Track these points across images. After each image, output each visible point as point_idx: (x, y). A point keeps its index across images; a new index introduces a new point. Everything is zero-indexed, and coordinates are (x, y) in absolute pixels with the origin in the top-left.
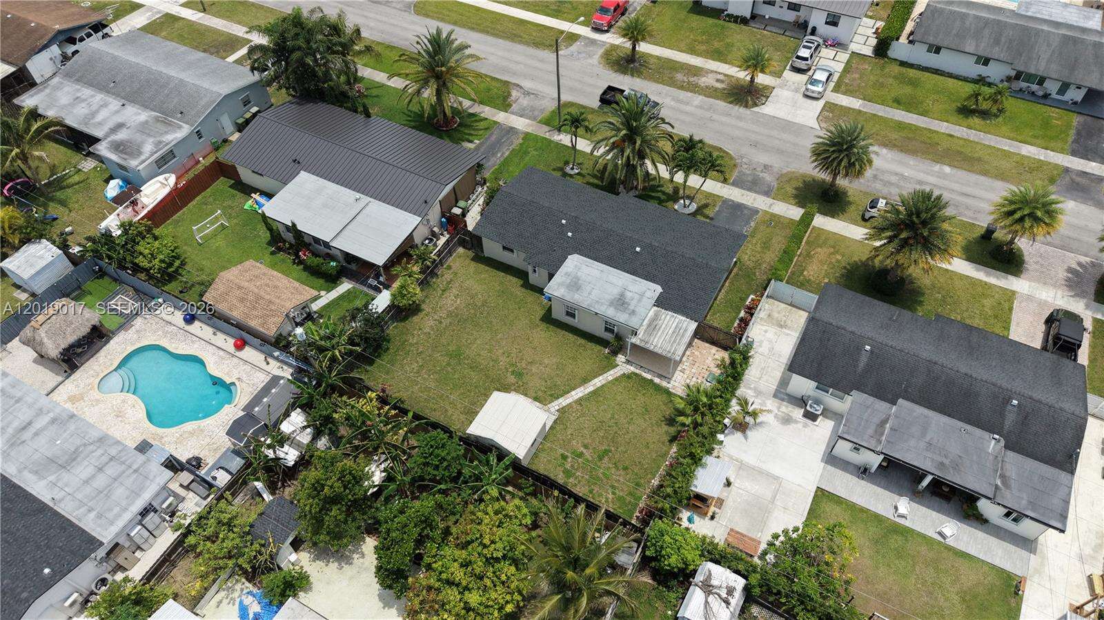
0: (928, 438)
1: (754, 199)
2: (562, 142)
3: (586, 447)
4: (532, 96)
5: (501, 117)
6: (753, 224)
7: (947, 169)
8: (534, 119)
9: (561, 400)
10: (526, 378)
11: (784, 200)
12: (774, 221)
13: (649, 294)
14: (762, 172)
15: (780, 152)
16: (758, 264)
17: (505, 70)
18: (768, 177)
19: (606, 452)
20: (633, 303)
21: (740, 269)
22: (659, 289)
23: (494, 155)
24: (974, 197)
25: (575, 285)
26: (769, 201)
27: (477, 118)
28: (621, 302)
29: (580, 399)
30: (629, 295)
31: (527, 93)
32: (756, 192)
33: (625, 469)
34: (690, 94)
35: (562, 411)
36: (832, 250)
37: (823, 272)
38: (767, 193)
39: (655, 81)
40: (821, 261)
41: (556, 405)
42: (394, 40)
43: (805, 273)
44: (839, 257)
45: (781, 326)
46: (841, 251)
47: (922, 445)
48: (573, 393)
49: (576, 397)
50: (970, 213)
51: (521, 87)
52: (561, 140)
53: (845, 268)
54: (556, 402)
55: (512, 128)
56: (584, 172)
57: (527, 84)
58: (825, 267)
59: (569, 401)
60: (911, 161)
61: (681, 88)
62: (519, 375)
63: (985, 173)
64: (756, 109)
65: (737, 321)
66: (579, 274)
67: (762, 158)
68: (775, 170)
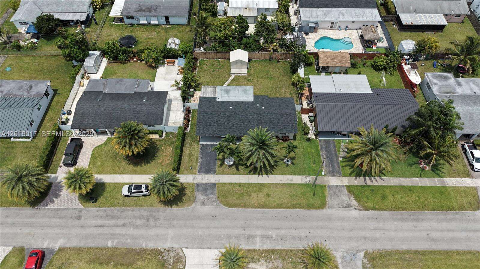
0: (125, 86)
1: (202, 179)
2: (304, 176)
3: (219, 71)
4: (345, 205)
5: (345, 181)
6: (199, 164)
7: (110, 244)
8: (329, 186)
9: (232, 78)
10: (246, 80)
11: (189, 184)
12: (191, 170)
13: (220, 98)
14: (204, 199)
15: (199, 218)
16: (191, 145)
17: (376, 219)
18: (200, 197)
19: (213, 71)
20: (223, 93)
21: (196, 140)
22: (217, 100)
23: (327, 156)
24: (97, 226)
25: (245, 91)
26: (196, 181)
27: (354, 174)
28: (227, 92)
29: (227, 80)
30: (226, 95)
31: (349, 206)
32: (203, 184)
33: (206, 70)
34: (265, 247)
35: (230, 76)
36: (163, 164)
37: (165, 152)
38: (198, 185)
39: (291, 251)
40: (166, 156)
41: (233, 76)
42: (458, 216)
43: (171, 149)
44: (159, 161)
45: (175, 122)
46: (159, 164)
47: (127, 84)
48: (230, 81)
49: (229, 80)
50: (101, 213)
51: (356, 209)
52: (306, 177)
53: (156, 157)
54: (233, 77)
55: (334, 176)
56: (282, 162)
57: (355, 213)
58: (164, 154)
59: (230, 79)
60: (130, 243)
61: (273, 251)
62: (248, 80)
63: (88, 250)
64: (223, 251)
65: (191, 120)
66: (246, 96)
67: (207, 209)
68: (198, 204)
